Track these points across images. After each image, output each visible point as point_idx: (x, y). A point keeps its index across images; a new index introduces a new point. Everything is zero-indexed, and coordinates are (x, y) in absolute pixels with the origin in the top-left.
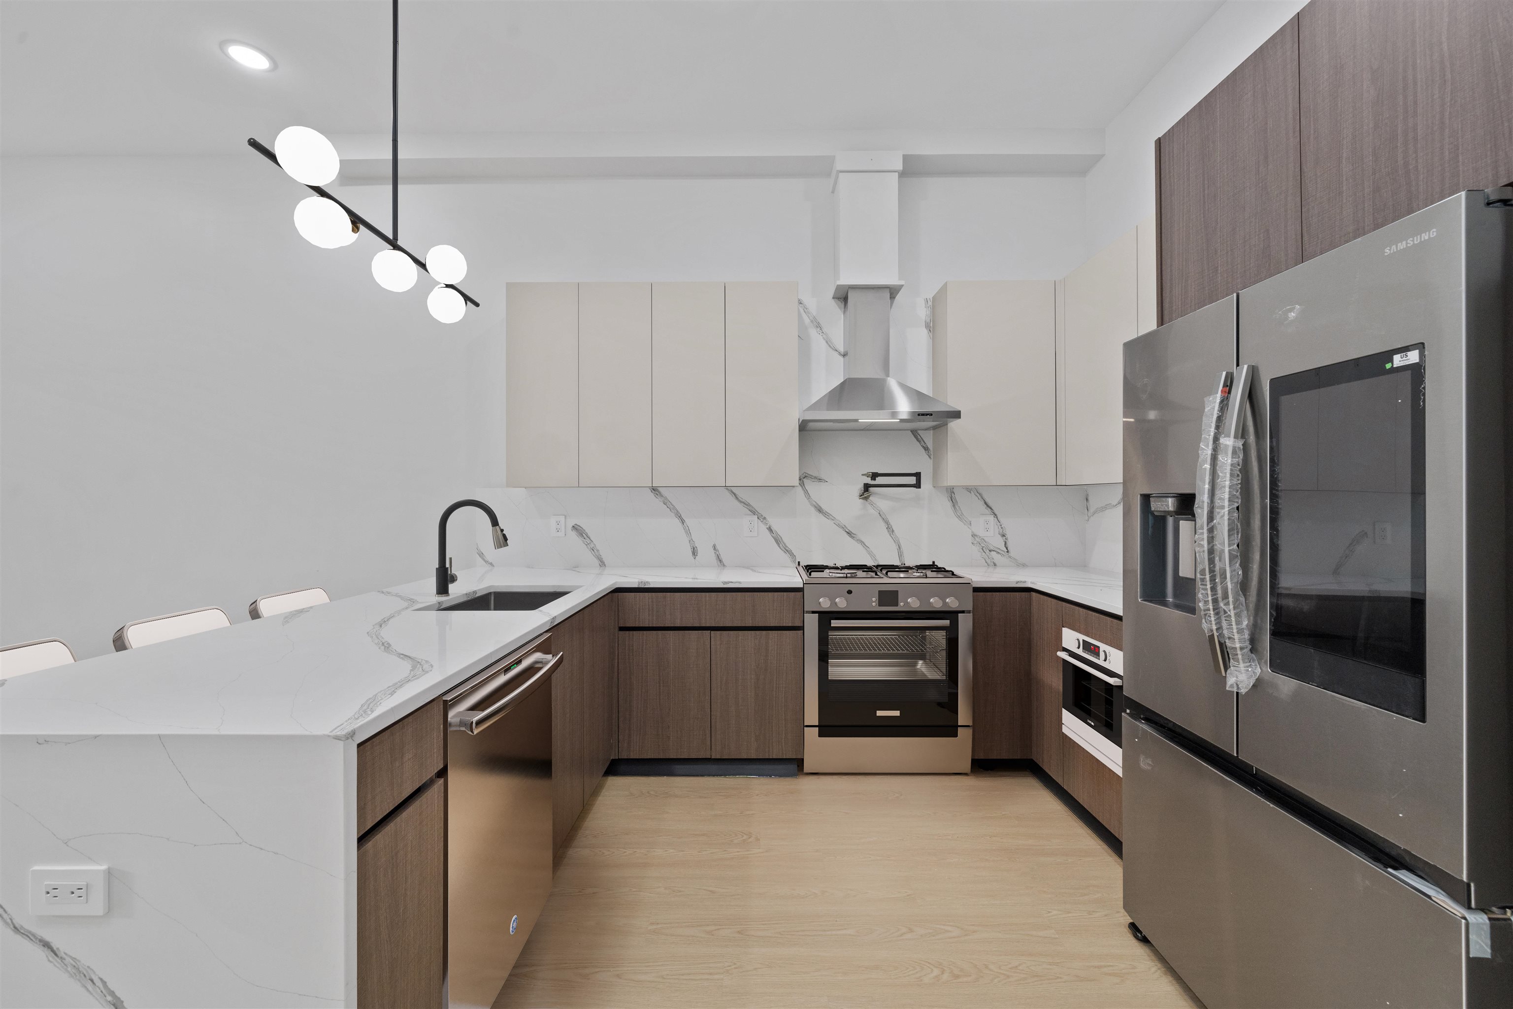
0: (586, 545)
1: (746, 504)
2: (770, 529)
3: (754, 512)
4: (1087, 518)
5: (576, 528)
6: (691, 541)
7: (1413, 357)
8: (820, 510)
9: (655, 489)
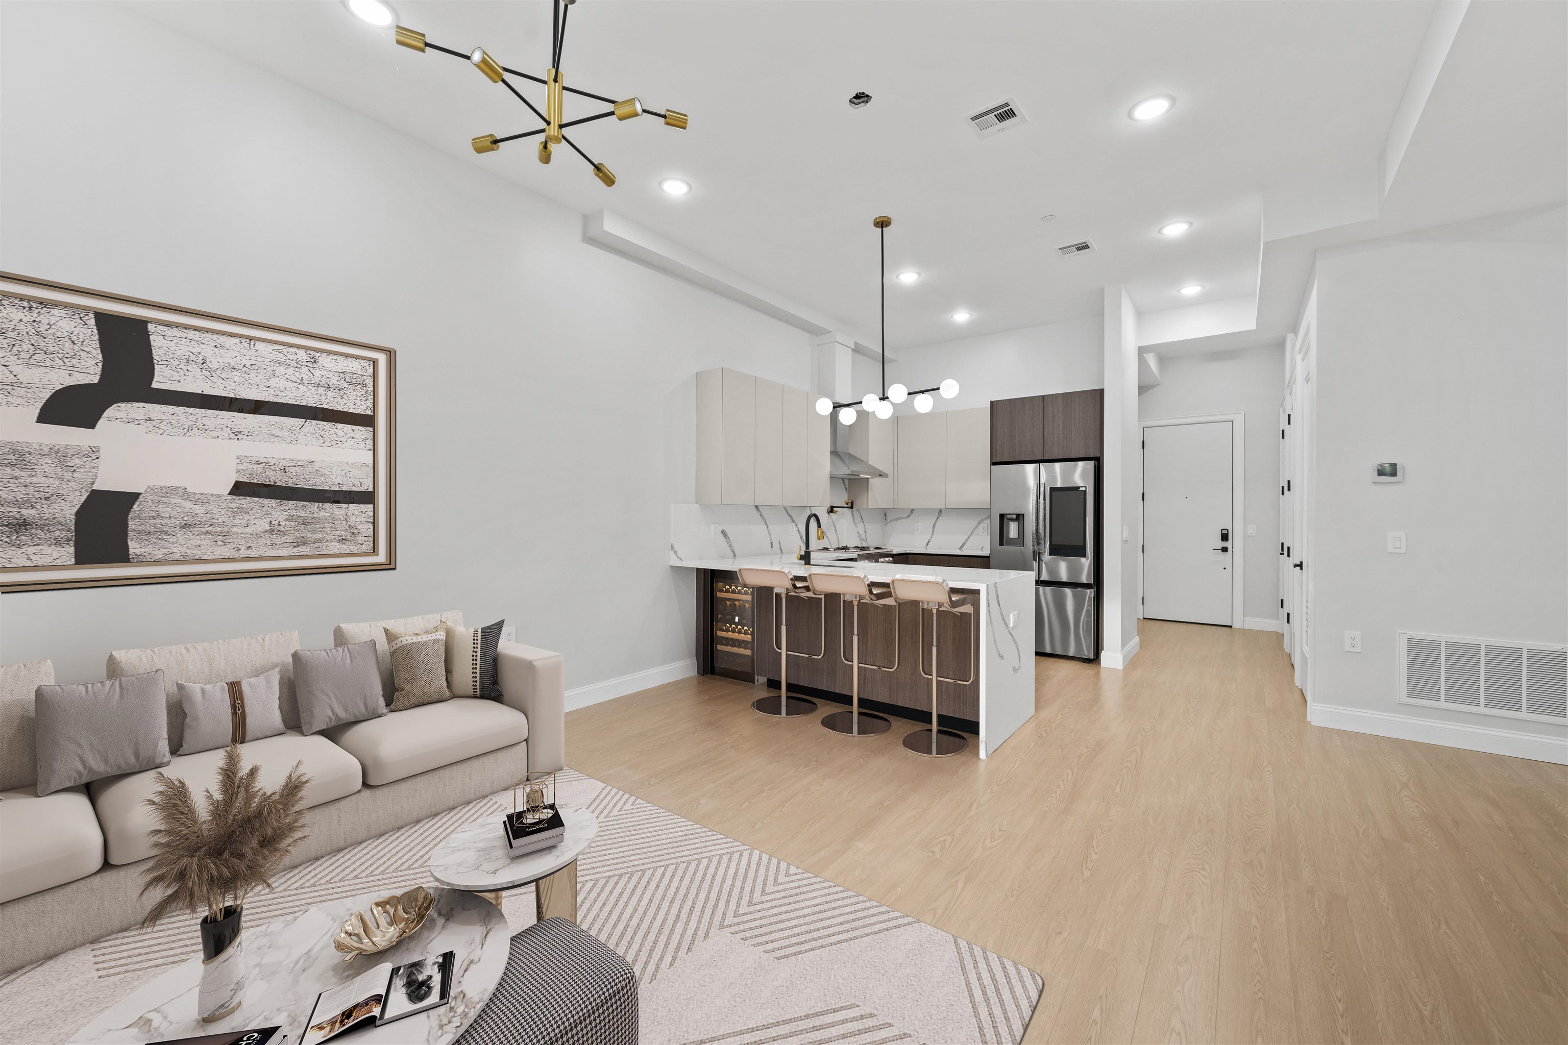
0: (728, 542)
1: (791, 517)
2: (799, 531)
3: (793, 521)
4: (885, 523)
5: (723, 532)
6: (771, 539)
7: (1084, 489)
9: (757, 507)
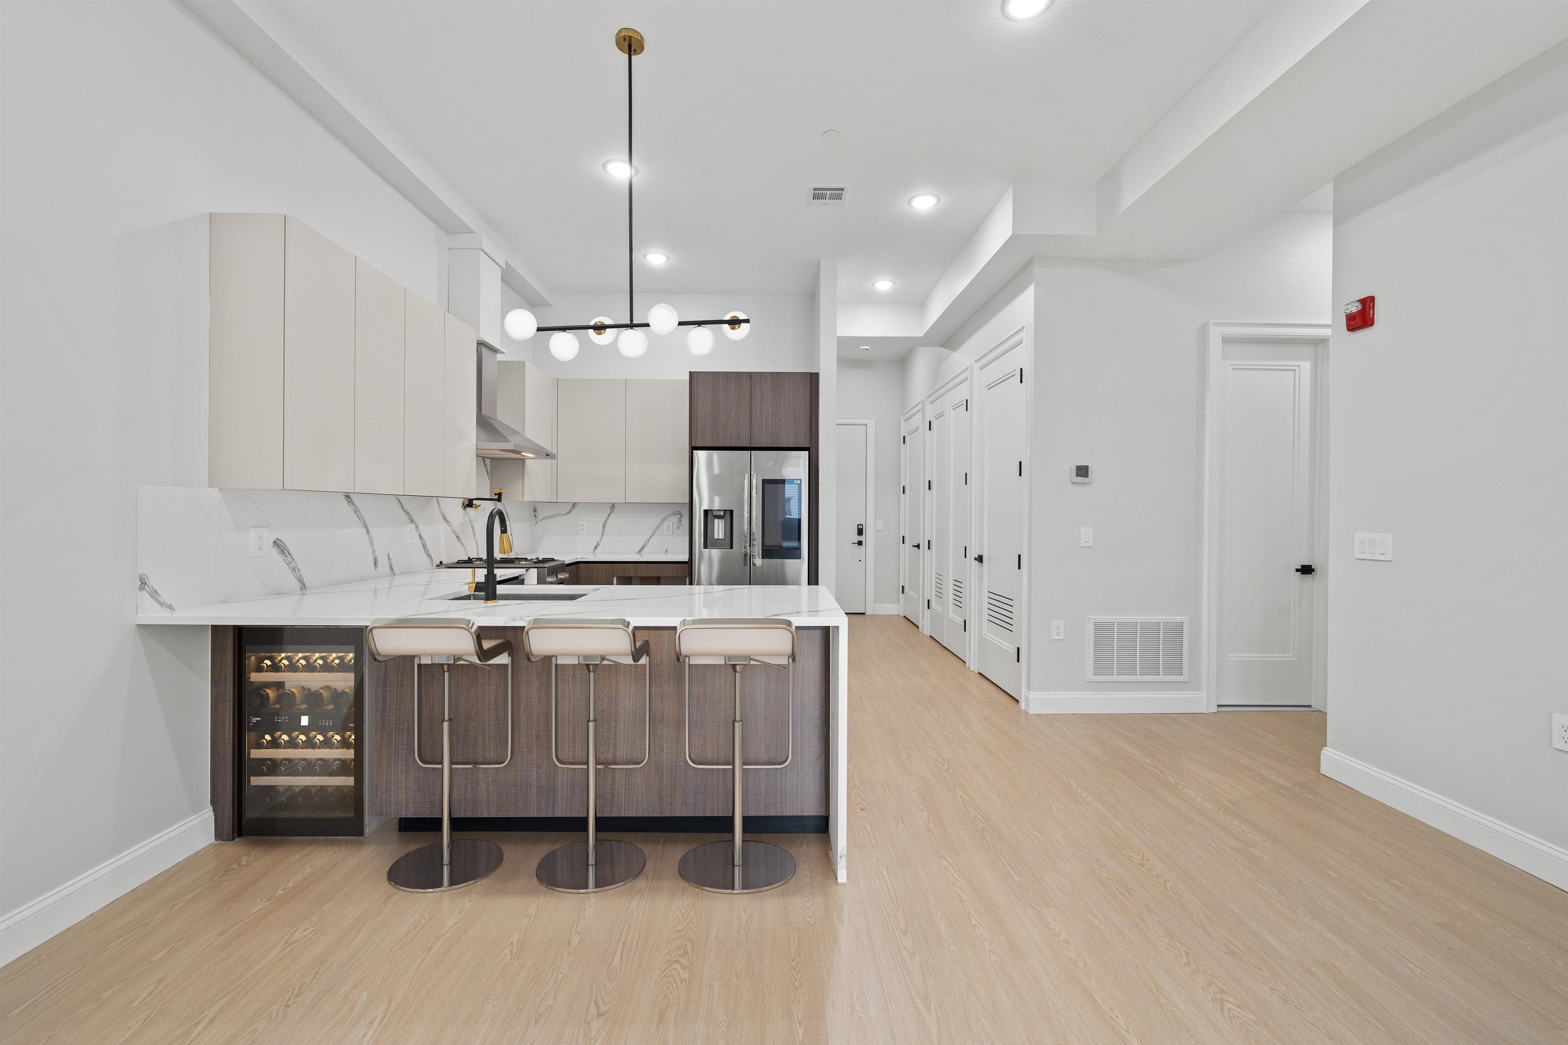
0: (288, 564)
1: (408, 513)
2: (420, 536)
3: (412, 521)
4: (535, 522)
5: (277, 544)
6: (374, 551)
8: (445, 519)
9: (348, 497)
